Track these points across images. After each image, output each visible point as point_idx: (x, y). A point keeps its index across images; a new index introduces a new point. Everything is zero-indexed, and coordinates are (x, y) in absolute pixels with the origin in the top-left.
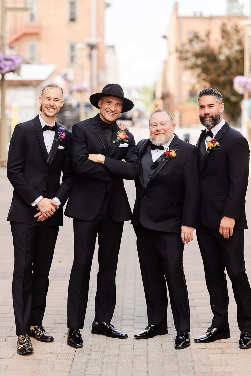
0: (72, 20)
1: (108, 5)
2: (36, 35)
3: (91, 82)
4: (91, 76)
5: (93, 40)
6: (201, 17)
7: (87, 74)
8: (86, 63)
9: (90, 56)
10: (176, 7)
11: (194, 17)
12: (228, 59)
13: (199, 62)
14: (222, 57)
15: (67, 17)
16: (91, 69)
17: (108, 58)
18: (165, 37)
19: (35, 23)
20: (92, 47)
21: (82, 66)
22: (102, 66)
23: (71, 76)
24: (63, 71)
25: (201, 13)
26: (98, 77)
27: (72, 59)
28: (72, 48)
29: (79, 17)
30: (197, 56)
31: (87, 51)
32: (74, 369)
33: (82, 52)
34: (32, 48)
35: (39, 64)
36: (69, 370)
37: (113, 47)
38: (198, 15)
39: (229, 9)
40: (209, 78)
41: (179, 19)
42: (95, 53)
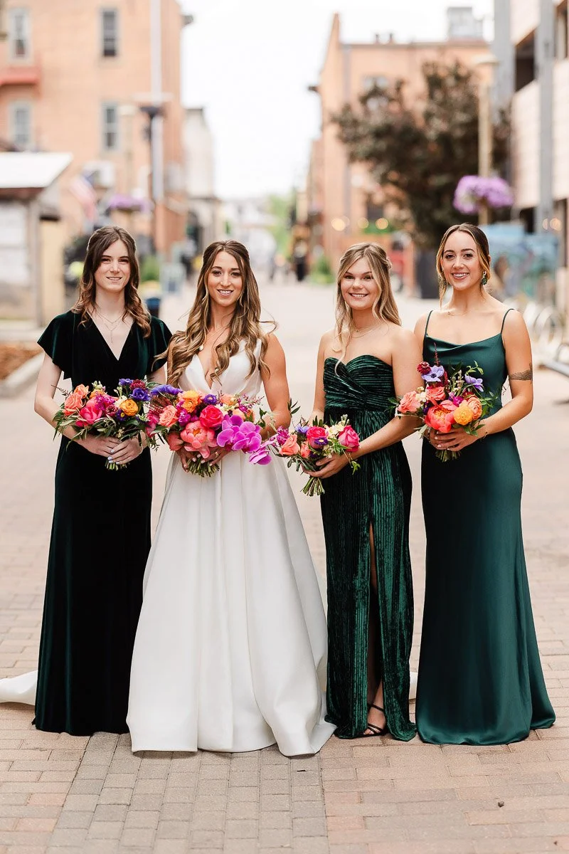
0: (109, 52)
1: (188, 20)
2: (28, 86)
3: (151, 189)
4: (151, 176)
5: (155, 97)
6: (391, 46)
7: (142, 172)
8: (140, 148)
9: (149, 133)
10: (336, 22)
11: (376, 46)
12: (445, 139)
13: (382, 145)
14: (431, 134)
15: (96, 46)
16: (151, 161)
17: (191, 135)
18: (313, 89)
19: (28, 61)
20: (152, 113)
21: (129, 156)
22: (176, 155)
23: (107, 178)
24: (91, 166)
25: (391, 36)
26: (167, 179)
27: (110, 140)
28: (110, 114)
29: (122, 46)
30: (379, 134)
31: (142, 120)
32: (83, 777)
33: (130, 124)
34: (21, 115)
35: (38, 150)
36: (71, 780)
37: (200, 111)
38: (384, 40)
39: (452, 27)
40: (405, 179)
41: (343, 49)
42: (158, 124)
